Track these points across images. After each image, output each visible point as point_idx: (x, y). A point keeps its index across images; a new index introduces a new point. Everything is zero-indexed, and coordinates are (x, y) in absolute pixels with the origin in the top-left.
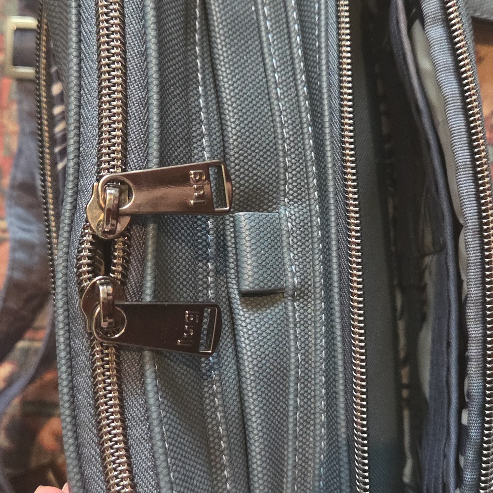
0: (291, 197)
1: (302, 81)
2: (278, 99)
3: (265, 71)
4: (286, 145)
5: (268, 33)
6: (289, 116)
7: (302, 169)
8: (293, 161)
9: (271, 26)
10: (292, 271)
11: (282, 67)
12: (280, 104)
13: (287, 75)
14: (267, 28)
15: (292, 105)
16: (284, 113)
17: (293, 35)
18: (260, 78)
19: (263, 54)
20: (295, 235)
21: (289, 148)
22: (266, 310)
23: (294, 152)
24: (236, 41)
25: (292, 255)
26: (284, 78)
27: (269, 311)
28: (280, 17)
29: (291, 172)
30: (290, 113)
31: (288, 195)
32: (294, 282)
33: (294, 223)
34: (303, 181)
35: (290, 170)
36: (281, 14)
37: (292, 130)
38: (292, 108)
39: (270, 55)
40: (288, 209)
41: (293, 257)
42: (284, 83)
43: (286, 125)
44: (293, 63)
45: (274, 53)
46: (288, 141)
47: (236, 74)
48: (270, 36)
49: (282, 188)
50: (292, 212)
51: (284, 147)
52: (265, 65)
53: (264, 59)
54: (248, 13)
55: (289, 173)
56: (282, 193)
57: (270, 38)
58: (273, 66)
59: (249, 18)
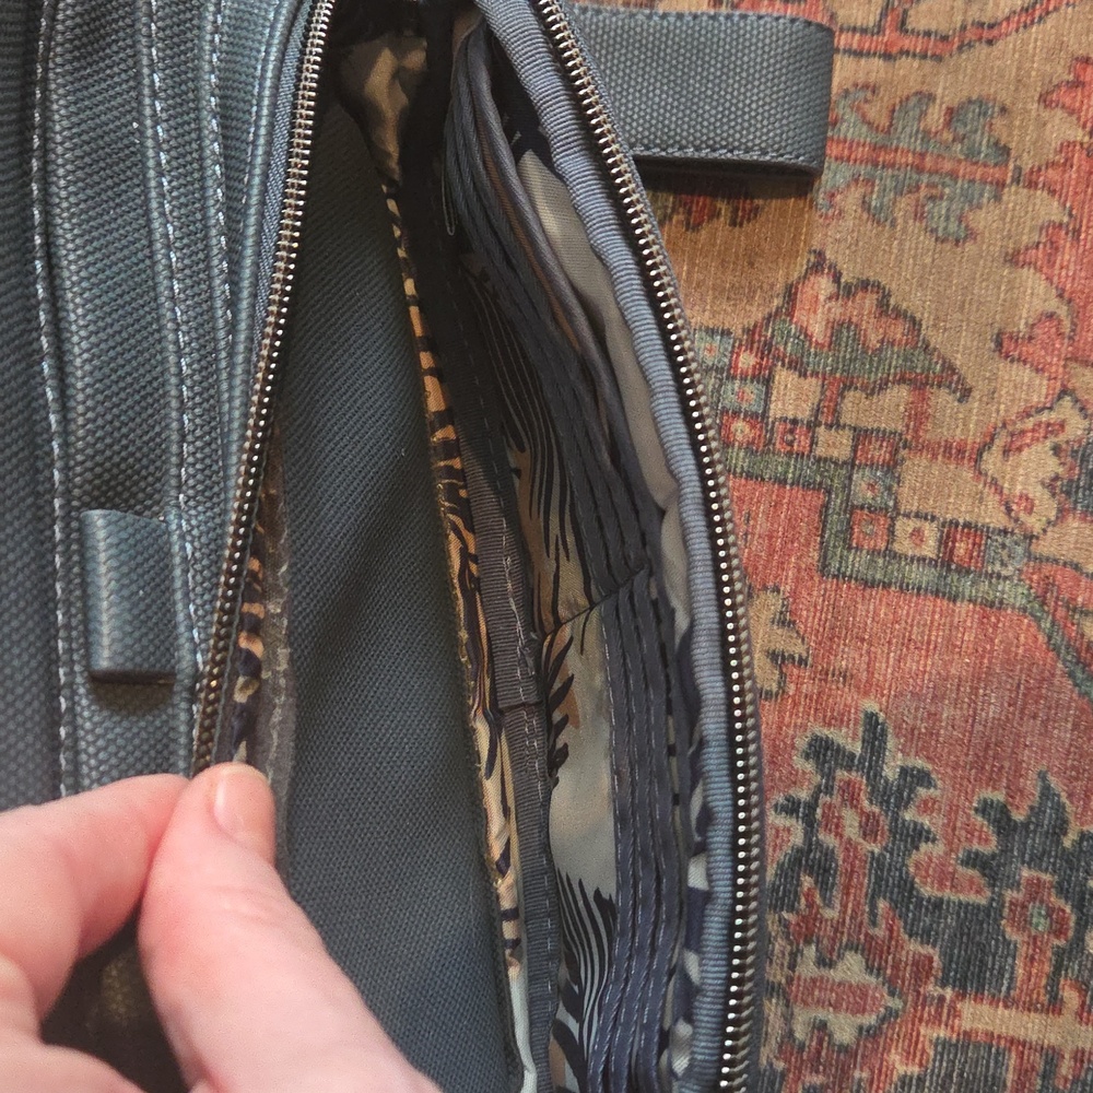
0: (191, 492)
1: (222, 271)
2: (172, 298)
3: (151, 244)
4: (185, 389)
5: (161, 174)
6: (194, 335)
7: (216, 439)
8: (198, 421)
9: (168, 162)
10: (193, 638)
11: (185, 241)
12: (177, 309)
13: (194, 258)
14: (159, 164)
15: (202, 314)
16: (184, 328)
17: (210, 182)
18: (140, 255)
19: (147, 212)
20: (198, 567)
21: (190, 394)
22: (138, 721)
23: (201, 404)
24: (96, 178)
25: (192, 608)
26: (186, 262)
27: (142, 724)
28: (187, 148)
29: (193, 443)
30: (196, 329)
31: (184, 488)
32: (196, 663)
33: (196, 544)
34: (217, 462)
35: (190, 438)
36: (190, 143)
37: (199, 361)
38: (200, 320)
39: (163, 214)
40: (185, 516)
41: (196, 611)
42: (187, 272)
43: (187, 350)
44: (206, 237)
45: (171, 212)
46: (189, 382)
47: (94, 238)
48: (165, 181)
49: (173, 471)
50: (194, 522)
51: (182, 392)
52: (151, 232)
53: (149, 221)
54: (124, 130)
55: (189, 444)
56: (173, 482)
57: (165, 184)
58: (167, 235)
59: (126, 142)
